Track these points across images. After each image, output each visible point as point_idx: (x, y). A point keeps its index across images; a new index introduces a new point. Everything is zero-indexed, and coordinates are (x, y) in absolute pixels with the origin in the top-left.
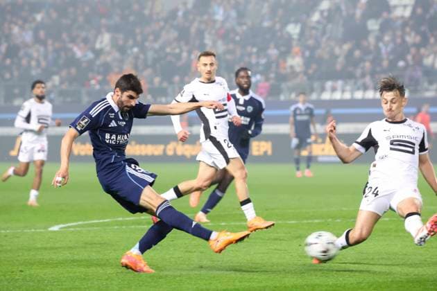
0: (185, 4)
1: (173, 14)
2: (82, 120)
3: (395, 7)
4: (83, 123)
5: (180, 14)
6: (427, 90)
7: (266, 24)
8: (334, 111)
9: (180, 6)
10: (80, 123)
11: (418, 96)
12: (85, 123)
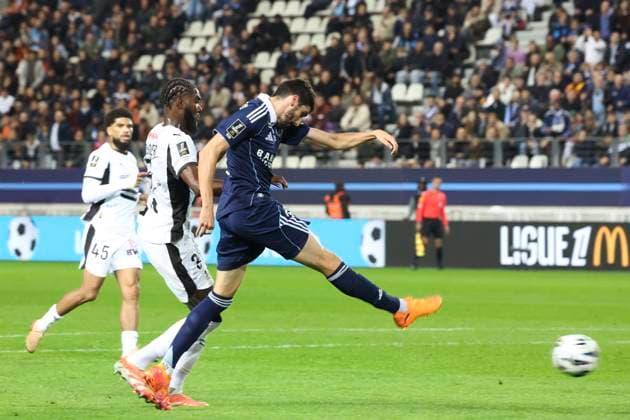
2: (235, 125)
3: (297, 35)
4: (235, 129)
6: (342, 158)
7: (107, 54)
10: (230, 129)
11: (329, 165)
12: (239, 130)
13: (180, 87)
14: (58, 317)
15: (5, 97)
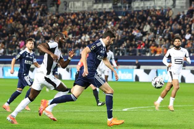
0: (183, 12)
1: (178, 16)
2: (93, 46)
4: (93, 47)
5: (181, 17)
10: (92, 47)
15: (188, 34)
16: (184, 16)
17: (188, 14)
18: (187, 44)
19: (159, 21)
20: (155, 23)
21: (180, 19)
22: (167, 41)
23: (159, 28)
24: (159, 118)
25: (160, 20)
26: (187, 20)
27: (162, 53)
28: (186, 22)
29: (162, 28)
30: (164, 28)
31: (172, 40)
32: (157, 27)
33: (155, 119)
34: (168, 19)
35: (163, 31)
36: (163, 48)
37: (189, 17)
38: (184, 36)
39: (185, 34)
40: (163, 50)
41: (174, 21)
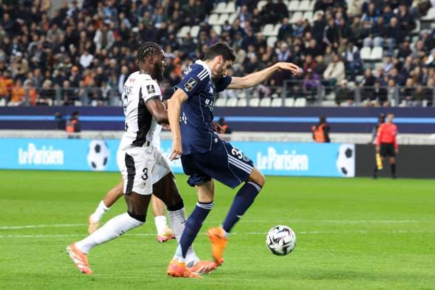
0: (75, 3)
1: (63, 12)
2: (190, 82)
3: (293, 12)
4: (190, 85)
5: (69, 13)
6: (325, 99)
7: (158, 26)
8: (228, 119)
9: (71, 6)
10: (187, 85)
11: (316, 105)
12: (193, 85)
13: (152, 48)
14: (106, 208)
15: (87, 56)
16: (76, 12)
17: (85, 6)
18: (83, 79)
19: (18, 23)
20: (8, 27)
21: (68, 18)
22: (37, 71)
23: (15, 41)
24: (17, 256)
25: (20, 21)
26: (83, 20)
27: (24, 99)
28: (81, 25)
29: (25, 39)
30: (30, 39)
31: (49, 67)
32: (11, 38)
33: (8, 258)
34: (37, 18)
35: (27, 45)
36: (28, 87)
37: (87, 14)
38: (77, 59)
39: (78, 54)
40: (28, 91)
41: (52, 23)
